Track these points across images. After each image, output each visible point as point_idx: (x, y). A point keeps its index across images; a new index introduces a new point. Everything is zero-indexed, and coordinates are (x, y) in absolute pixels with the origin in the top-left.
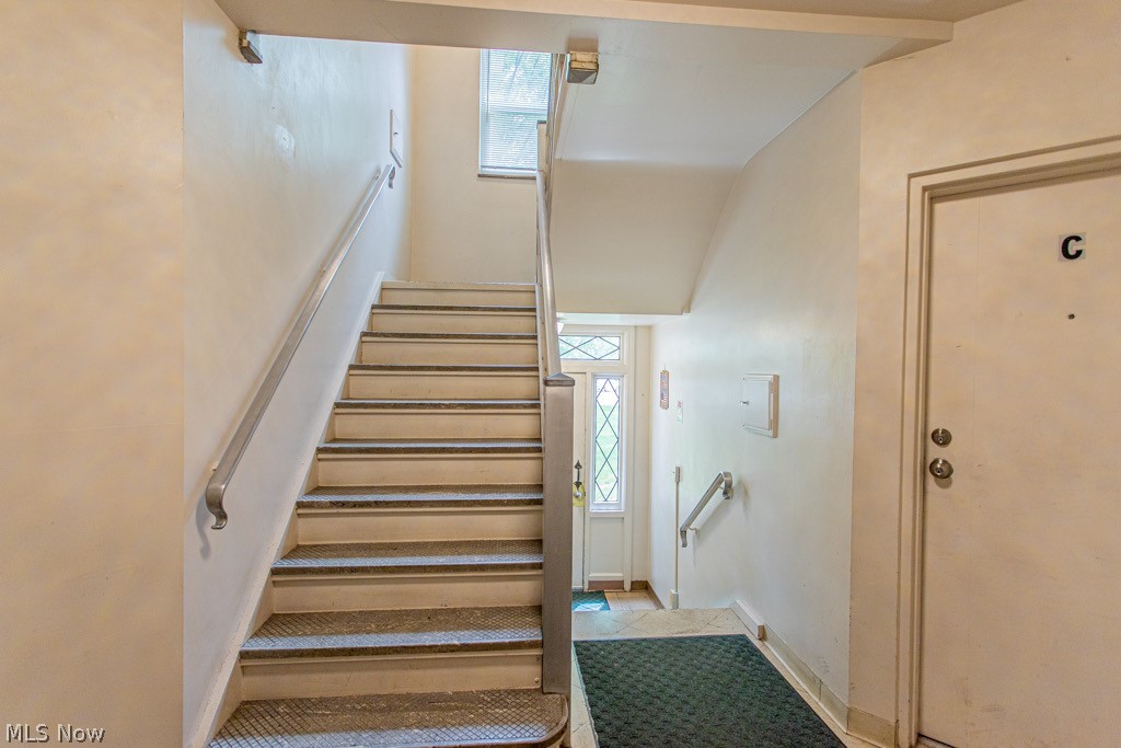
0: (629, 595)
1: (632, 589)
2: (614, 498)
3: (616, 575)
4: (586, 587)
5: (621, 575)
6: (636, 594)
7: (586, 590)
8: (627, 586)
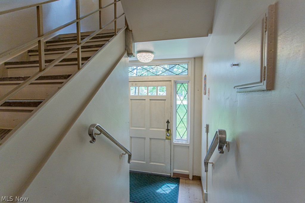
0: (191, 182)
1: (193, 179)
2: (185, 137)
3: (186, 172)
4: (172, 175)
5: (188, 172)
6: (195, 182)
7: (172, 176)
8: (191, 177)
